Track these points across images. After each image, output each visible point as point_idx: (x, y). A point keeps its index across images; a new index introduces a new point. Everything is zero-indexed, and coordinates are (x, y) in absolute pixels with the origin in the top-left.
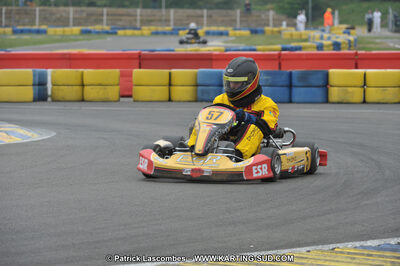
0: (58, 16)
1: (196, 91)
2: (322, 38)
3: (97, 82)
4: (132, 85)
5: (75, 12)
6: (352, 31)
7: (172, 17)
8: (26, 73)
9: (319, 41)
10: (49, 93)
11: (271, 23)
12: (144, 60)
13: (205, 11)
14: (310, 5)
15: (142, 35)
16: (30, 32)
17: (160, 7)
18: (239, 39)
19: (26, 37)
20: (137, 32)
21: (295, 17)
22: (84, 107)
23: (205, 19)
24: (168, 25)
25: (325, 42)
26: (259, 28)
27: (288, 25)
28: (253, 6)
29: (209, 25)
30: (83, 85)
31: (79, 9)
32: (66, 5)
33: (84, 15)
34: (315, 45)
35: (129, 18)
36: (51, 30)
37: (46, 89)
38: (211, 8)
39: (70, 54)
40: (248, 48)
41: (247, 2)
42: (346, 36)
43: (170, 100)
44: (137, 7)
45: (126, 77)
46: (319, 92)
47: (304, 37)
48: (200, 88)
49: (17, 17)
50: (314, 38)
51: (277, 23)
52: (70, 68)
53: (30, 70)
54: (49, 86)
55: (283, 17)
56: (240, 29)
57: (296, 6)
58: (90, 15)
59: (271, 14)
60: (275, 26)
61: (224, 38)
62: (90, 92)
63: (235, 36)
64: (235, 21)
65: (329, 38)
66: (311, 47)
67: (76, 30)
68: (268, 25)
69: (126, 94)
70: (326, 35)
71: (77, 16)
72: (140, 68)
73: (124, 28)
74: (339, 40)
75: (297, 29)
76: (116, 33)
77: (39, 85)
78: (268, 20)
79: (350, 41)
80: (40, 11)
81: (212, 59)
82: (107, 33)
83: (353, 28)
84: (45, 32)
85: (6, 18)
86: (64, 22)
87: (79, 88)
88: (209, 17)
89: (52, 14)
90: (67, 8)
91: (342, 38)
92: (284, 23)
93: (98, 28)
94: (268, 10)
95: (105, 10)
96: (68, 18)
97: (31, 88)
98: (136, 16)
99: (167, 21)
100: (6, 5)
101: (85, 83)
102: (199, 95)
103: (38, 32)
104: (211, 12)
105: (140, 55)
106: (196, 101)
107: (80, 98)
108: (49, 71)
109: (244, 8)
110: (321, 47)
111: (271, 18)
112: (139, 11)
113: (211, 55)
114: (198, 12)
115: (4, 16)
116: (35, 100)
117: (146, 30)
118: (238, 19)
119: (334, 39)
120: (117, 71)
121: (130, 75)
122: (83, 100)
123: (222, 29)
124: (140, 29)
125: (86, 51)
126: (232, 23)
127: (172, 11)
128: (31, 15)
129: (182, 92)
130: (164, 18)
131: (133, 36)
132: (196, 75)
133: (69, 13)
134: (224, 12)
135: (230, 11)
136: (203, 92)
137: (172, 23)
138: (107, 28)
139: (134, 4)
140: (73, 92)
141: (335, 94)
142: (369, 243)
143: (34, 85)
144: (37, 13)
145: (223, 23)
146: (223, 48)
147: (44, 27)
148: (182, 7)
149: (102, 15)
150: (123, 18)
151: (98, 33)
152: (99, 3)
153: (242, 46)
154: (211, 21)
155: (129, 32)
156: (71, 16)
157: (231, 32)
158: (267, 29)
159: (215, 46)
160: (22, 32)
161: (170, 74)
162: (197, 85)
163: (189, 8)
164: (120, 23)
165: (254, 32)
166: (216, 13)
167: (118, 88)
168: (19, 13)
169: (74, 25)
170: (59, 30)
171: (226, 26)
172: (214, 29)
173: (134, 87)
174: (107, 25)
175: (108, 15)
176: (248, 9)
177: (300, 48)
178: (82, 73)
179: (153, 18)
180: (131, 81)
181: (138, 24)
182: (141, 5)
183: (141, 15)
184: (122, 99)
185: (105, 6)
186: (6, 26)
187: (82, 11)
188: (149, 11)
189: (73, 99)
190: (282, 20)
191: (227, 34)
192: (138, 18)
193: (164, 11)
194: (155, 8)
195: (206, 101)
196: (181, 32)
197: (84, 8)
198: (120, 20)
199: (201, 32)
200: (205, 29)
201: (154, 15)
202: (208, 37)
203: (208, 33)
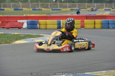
0: (64, 5)
1: (102, 26)
4: (84, 24)
5: (69, 4)
7: (95, 6)
8: (55, 21)
10: (62, 26)
12: (87, 17)
13: (104, 4)
16: (56, 10)
17: (92, 3)
19: (55, 11)
20: (86, 10)
23: (104, 6)
24: (94, 8)
32: (67, 2)
33: (71, 5)
35: (84, 6)
36: (62, 9)
37: (61, 26)
38: (106, 3)
39: (67, 16)
43: (95, 28)
44: (86, 3)
45: (83, 22)
48: (103, 25)
49: (53, 6)
53: (56, 20)
54: (61, 24)
58: (73, 5)
61: (110, 11)
63: (113, 10)
67: (69, 9)
71: (69, 5)
72: (86, 19)
73: (82, 9)
76: (80, 10)
77: (59, 24)
80: (59, 4)
84: (60, 10)
85: (50, 6)
86: (66, 7)
88: (106, 5)
89: (62, 5)
95: (77, 4)
96: (67, 6)
97: (57, 25)
98: (85, 5)
100: (50, 2)
102: (103, 26)
103: (59, 10)
104: (106, 4)
105: (86, 16)
106: (102, 28)
108: (62, 20)
112: (86, 4)
113: (106, 16)
114: (103, 4)
115: (49, 6)
116: (58, 28)
117: (88, 9)
120: (80, 20)
121: (84, 21)
123: (109, 9)
124: (86, 9)
127: (95, 4)
128: (57, 5)
129: (98, 26)
130: (93, 6)
131: (85, 11)
132: (102, 21)
133: (67, 5)
134: (110, 4)
136: (104, 26)
137: (95, 7)
143: (57, 24)
144: (58, 5)
145: (109, 7)
146: (109, 14)
147: (60, 8)
148: (98, 3)
149: (76, 5)
150: (82, 6)
151: (75, 10)
152: (75, 2)
155: (84, 10)
156: (68, 5)
159: (107, 13)
160: (54, 10)
161: (95, 21)
162: (102, 24)
163: (100, 3)
166: (107, 4)
167: (80, 25)
168: (53, 5)
169: (69, 8)
170: (64, 9)
171: (110, 8)
172: (107, 8)
173: (85, 25)
174: (78, 8)
175: (78, 5)
179: (90, 6)
180: (84, 23)
183: (87, 5)
184: (82, 28)
185: (77, 3)
186: (50, 8)
187: (71, 4)
188: (89, 4)
191: (111, 10)
192: (86, 6)
193: (93, 4)
194: (91, 3)
195: (105, 28)
196: (98, 10)
197: (71, 3)
198: (81, 6)
199: (103, 9)
200: (105, 8)
201: (90, 5)
202: (105, 11)
203: (105, 10)
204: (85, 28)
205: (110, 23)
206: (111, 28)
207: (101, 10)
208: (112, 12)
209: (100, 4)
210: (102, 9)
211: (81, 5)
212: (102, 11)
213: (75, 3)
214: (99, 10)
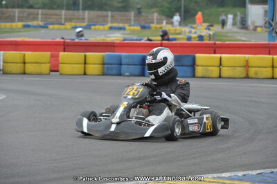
0: (8, 14)
1: (103, 68)
2: (190, 32)
3: (34, 61)
4: (59, 63)
5: (19, 12)
6: (211, 28)
7: (86, 16)
9: (189, 35)
10: (1, 68)
11: (155, 21)
12: (67, 46)
13: (109, 13)
14: (183, 9)
15: (66, 29)
17: (78, 10)
18: (133, 32)
20: (62, 27)
21: (172, 17)
22: (25, 78)
23: (109, 19)
24: (84, 22)
25: (193, 35)
26: (147, 25)
27: (167, 23)
28: (143, 10)
29: (112, 22)
30: (25, 63)
31: (22, 10)
32: (14, 7)
33: (25, 14)
34: (185, 37)
36: (3, 25)
38: (111, 11)
39: (16, 41)
40: (139, 38)
41: (139, 6)
42: (207, 31)
43: (85, 74)
44: (63, 9)
45: (55, 57)
46: (189, 70)
47: (178, 32)
48: (106, 66)
50: (185, 32)
51: (160, 22)
52: (16, 51)
54: (1, 63)
55: (164, 17)
56: (134, 26)
57: (173, 10)
58: (29, 14)
59: (156, 15)
60: (158, 23)
61: (122, 32)
62: (29, 68)
63: (130, 30)
64: (130, 20)
65: (195, 33)
66: (183, 39)
67: (20, 24)
68: (153, 23)
69: (54, 69)
70: (193, 31)
71: (21, 15)
72: (64, 51)
73: (53, 24)
74: (203, 34)
75: (173, 26)
76: (47, 27)
78: (153, 19)
79: (210, 35)
81: (114, 46)
82: (42, 27)
83: (212, 26)
86: (11, 19)
87: (22, 65)
88: (112, 17)
89: (3, 13)
90: (14, 10)
91: (204, 33)
92: (164, 22)
93: (35, 23)
94: (154, 12)
95: (40, 11)
96: (14, 16)
98: (61, 15)
99: (83, 19)
101: (26, 61)
102: (105, 70)
104: (114, 13)
105: (64, 42)
106: (103, 75)
107: (22, 72)
108: (1, 53)
109: (136, 11)
110: (189, 39)
111: (155, 18)
112: (63, 12)
113: (114, 43)
114: (104, 13)
117: (68, 25)
118: (132, 18)
119: (199, 33)
120: (48, 54)
121: (58, 56)
122: (24, 73)
123: (121, 25)
124: (63, 24)
125: (27, 39)
126: (128, 21)
127: (86, 12)
129: (93, 69)
130: (80, 17)
131: (59, 29)
132: (104, 57)
133: (15, 13)
134: (122, 13)
135: (127, 13)
136: (108, 69)
137: (86, 20)
138: (41, 23)
139: (60, 7)
140: (17, 68)
141: (199, 71)
142: (224, 175)
145: (122, 21)
146: (122, 39)
148: (93, 10)
149: (38, 14)
150: (53, 17)
151: (35, 27)
152: (36, 6)
153: (135, 37)
154: (114, 20)
155: (56, 26)
156: (17, 15)
157: (127, 28)
158: (152, 25)
159: (116, 37)
161: (85, 56)
162: (104, 64)
163: (98, 10)
164: (50, 20)
165: (143, 28)
166: (117, 14)
167: (48, 65)
169: (19, 21)
170: (8, 25)
171: (124, 23)
172: (115, 25)
173: (60, 65)
174: (42, 21)
175: (42, 14)
176: (139, 11)
177: (175, 39)
178: (24, 55)
179: (72, 17)
180: (58, 60)
181: (63, 21)
182: (65, 8)
183: (65, 15)
184: (51, 73)
185: (40, 8)
187: (24, 12)
188: (70, 12)
189: (17, 72)
190: (163, 20)
191: (124, 29)
192: (63, 17)
194: (74, 10)
195: (111, 75)
196: (93, 27)
197: (26, 10)
198: (50, 18)
199: (107, 27)
200: (110, 25)
201: (74, 15)
202: (111, 31)
203: (111, 28)
204: (61, 74)
205: (124, 61)
206: (127, 74)
207: (101, 27)
208: (129, 34)
209: (99, 13)
210: (103, 25)
211: (51, 15)
212: (104, 30)
213: (35, 8)
214: (95, 29)
